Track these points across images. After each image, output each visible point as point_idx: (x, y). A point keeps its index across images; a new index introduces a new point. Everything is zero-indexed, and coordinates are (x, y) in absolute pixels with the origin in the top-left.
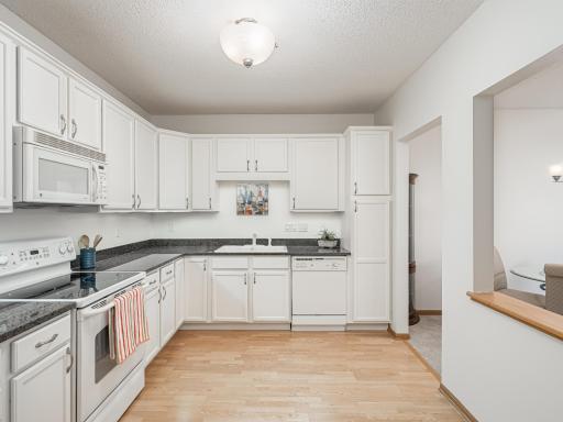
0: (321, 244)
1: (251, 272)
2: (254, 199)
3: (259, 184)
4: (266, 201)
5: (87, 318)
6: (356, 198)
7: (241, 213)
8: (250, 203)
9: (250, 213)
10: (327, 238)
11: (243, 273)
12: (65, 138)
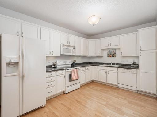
0: (131, 65)
1: (108, 71)
2: (112, 53)
3: (113, 49)
4: (115, 53)
5: (67, 71)
6: (140, 51)
7: (108, 56)
8: (111, 54)
9: (111, 57)
10: (134, 64)
11: (105, 71)
12: (68, 45)
